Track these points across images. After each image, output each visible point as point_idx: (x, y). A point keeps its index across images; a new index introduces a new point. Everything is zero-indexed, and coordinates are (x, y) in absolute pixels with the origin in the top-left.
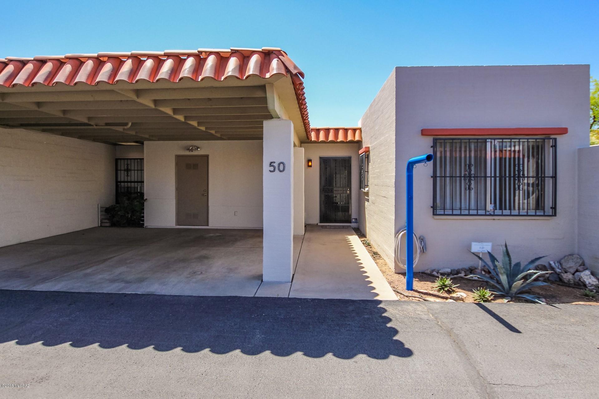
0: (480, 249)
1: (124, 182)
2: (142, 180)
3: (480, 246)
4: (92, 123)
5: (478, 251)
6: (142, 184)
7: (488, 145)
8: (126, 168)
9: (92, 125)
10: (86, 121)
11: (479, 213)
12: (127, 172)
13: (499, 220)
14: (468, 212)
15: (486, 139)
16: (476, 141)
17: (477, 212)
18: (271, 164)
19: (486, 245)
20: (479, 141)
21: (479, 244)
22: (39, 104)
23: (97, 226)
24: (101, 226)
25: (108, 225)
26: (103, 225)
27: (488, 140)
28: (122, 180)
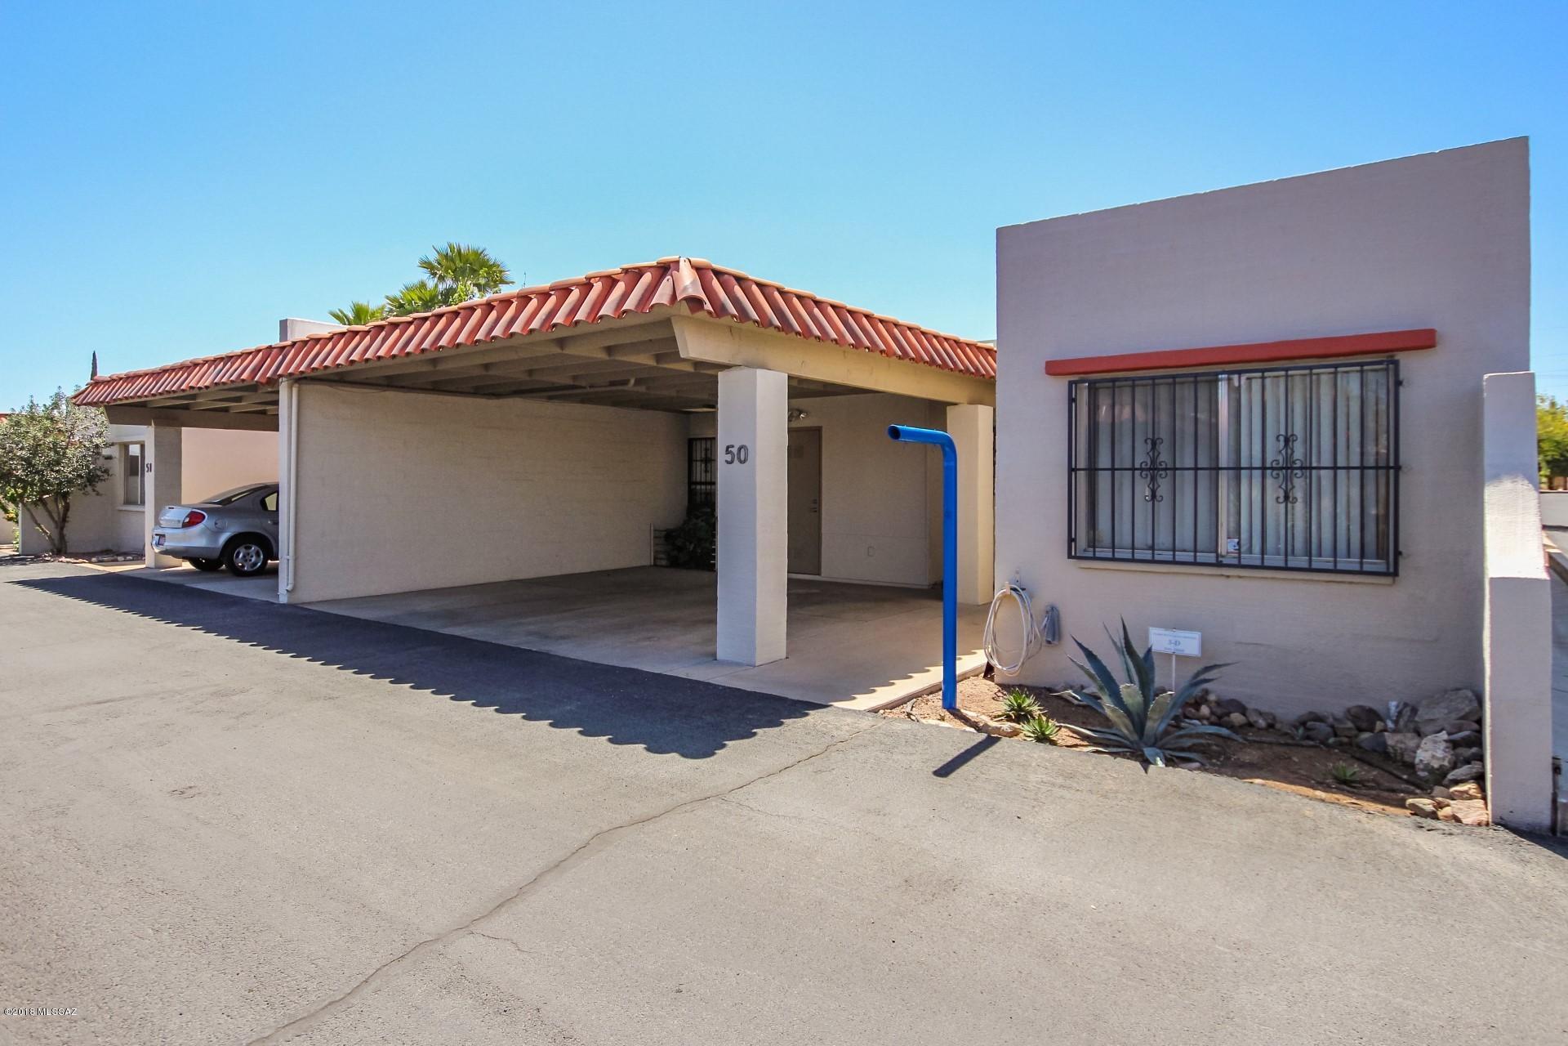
0: (1169, 646)
1: (701, 483)
2: (713, 480)
3: (1171, 638)
4: (583, 384)
5: (1166, 648)
6: (713, 487)
7: (1223, 389)
8: (703, 456)
9: (585, 388)
10: (570, 382)
11: (1177, 559)
12: (706, 465)
13: (1241, 580)
14: (1151, 555)
15: (1217, 374)
16: (1171, 380)
17: (1174, 555)
18: (728, 450)
19: (1185, 637)
20: (1177, 380)
21: (1167, 632)
22: (487, 366)
23: (649, 564)
24: (655, 565)
25: (664, 563)
26: (659, 563)
27: (1220, 376)
28: (698, 480)
